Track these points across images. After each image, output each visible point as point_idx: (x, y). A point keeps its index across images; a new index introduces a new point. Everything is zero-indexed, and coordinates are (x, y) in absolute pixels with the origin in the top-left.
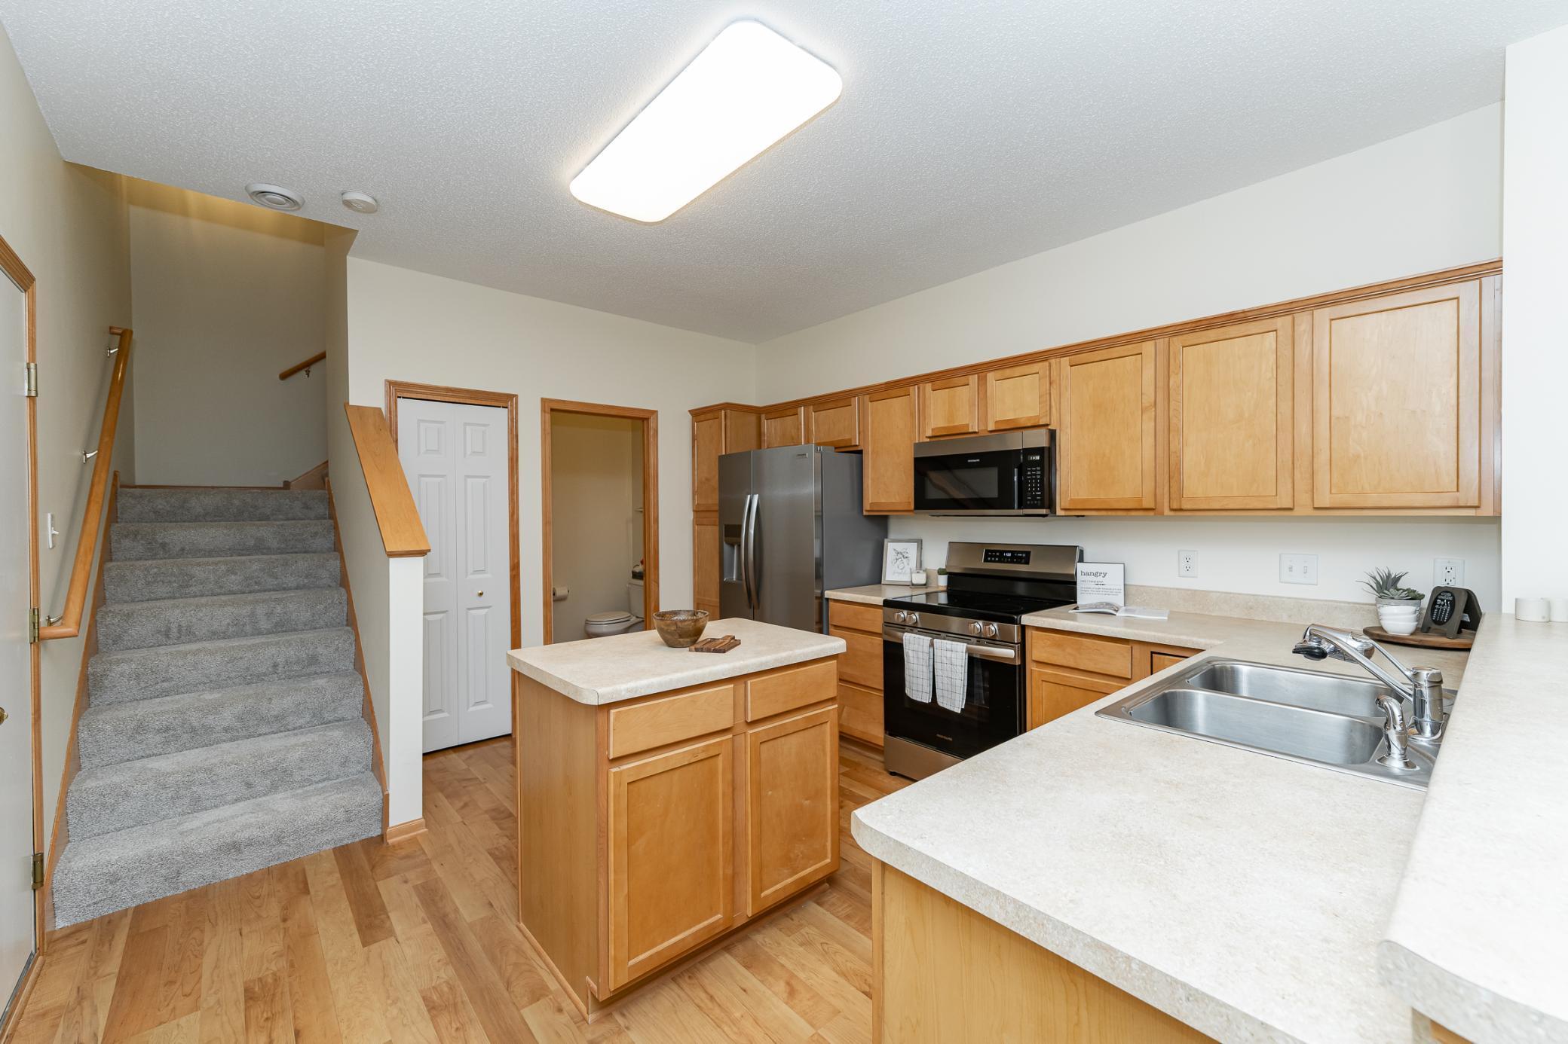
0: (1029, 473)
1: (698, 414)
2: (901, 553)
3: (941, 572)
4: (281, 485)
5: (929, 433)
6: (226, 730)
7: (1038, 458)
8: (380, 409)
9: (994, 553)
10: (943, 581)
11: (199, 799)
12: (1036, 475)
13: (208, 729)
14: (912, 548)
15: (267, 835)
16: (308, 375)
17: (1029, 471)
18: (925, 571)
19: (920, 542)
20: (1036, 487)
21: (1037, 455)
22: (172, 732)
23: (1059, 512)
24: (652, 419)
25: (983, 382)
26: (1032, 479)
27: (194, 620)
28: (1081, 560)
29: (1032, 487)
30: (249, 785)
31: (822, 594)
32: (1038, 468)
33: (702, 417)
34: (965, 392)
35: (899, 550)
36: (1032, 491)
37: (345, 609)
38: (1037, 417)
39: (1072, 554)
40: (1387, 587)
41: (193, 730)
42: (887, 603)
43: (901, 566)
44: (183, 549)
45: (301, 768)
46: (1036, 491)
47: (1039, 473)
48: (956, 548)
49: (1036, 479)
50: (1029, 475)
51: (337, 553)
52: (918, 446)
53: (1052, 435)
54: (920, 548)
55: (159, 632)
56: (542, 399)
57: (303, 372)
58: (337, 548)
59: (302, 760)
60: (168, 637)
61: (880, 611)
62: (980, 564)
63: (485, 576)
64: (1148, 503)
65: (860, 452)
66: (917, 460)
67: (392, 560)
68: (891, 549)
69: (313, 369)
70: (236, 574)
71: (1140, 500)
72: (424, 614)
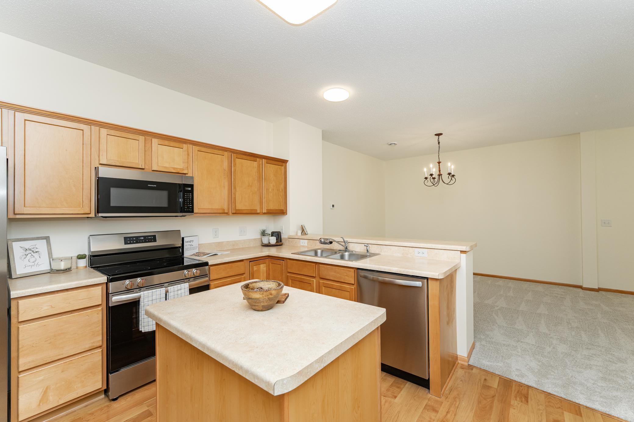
0: (186, 196)
2: (30, 250)
5: (104, 162)
7: (190, 189)
9: (131, 239)
12: (189, 197)
17: (186, 195)
19: (47, 239)
20: (189, 203)
21: (190, 187)
26: (188, 199)
29: (187, 203)
32: (191, 194)
34: (134, 144)
35: (27, 248)
36: (187, 204)
38: (183, 169)
40: (263, 233)
43: (32, 260)
46: (189, 204)
47: (191, 196)
49: (189, 199)
50: (186, 197)
62: (123, 246)
64: (226, 211)
68: (17, 247)
71: (224, 210)
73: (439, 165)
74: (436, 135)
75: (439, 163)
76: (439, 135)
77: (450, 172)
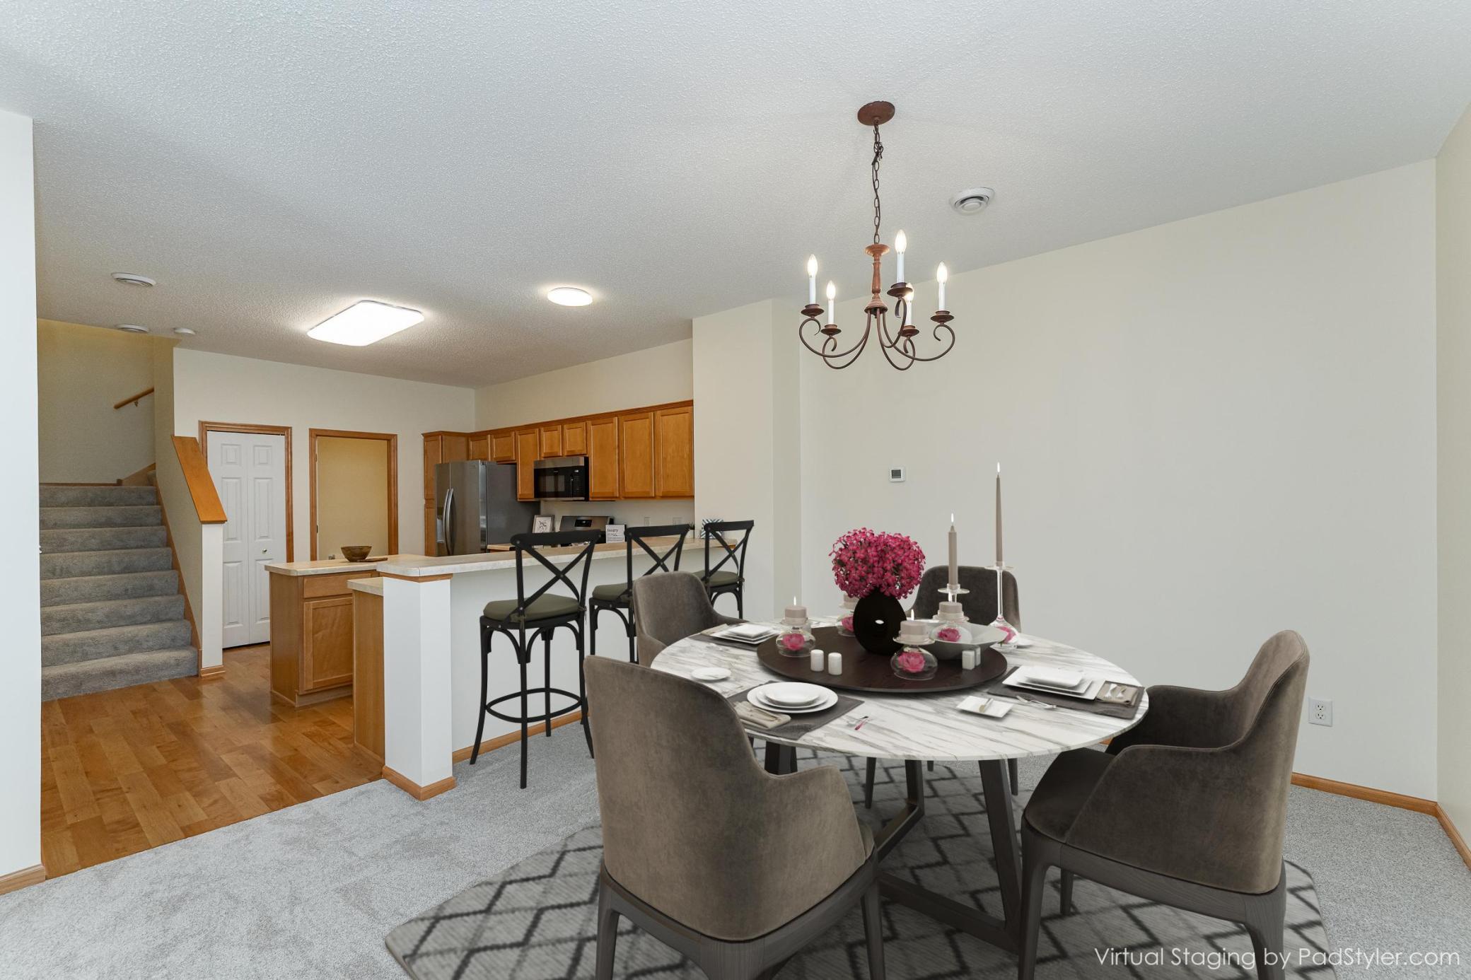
1: (428, 436)
2: (543, 524)
4: (115, 482)
5: (539, 456)
6: (98, 622)
7: (583, 471)
8: (195, 438)
9: (578, 521)
11: (87, 654)
12: (577, 480)
13: (88, 621)
14: (548, 522)
15: (131, 669)
16: (136, 405)
17: (575, 478)
19: (553, 517)
20: (584, 486)
21: (583, 469)
22: (66, 622)
23: (590, 499)
24: (393, 440)
25: (564, 429)
26: (576, 482)
27: (71, 564)
29: (576, 486)
30: (116, 648)
31: (486, 547)
32: (584, 476)
33: (429, 439)
34: (557, 434)
35: (542, 521)
36: (582, 488)
37: (171, 560)
38: (581, 450)
39: (606, 521)
41: (79, 621)
44: (55, 524)
45: (147, 641)
46: (584, 488)
47: (584, 478)
48: (564, 519)
49: (583, 482)
51: (164, 527)
52: (535, 463)
53: (587, 460)
55: (49, 571)
56: (310, 429)
57: (133, 403)
58: (163, 522)
59: (148, 636)
60: (54, 574)
62: (572, 528)
63: (269, 540)
64: (616, 494)
65: (515, 464)
66: (534, 471)
67: (203, 525)
68: (538, 521)
69: (141, 401)
70: (95, 539)
71: (613, 493)
72: (224, 563)
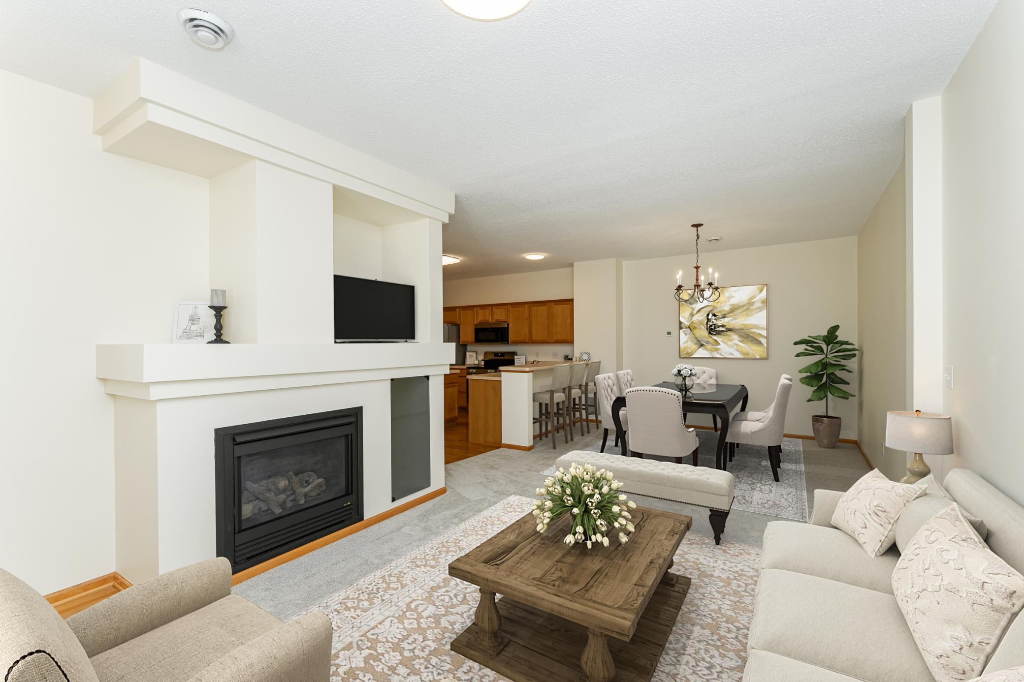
2: (471, 355)
3: (482, 360)
5: (479, 321)
9: (496, 354)
10: (483, 363)
14: (474, 355)
18: (478, 360)
19: (476, 352)
23: (510, 343)
25: (492, 309)
28: (516, 355)
34: (488, 311)
38: (505, 320)
39: (514, 354)
42: (467, 368)
43: (471, 359)
48: (486, 353)
52: (476, 325)
53: (508, 324)
54: (477, 354)
61: (465, 371)
62: (492, 357)
64: (526, 341)
65: (459, 325)
66: (475, 329)
68: (468, 354)
71: (523, 339)
73: (697, 272)
74: (693, 226)
75: (697, 268)
76: (697, 226)
77: (681, 284)
